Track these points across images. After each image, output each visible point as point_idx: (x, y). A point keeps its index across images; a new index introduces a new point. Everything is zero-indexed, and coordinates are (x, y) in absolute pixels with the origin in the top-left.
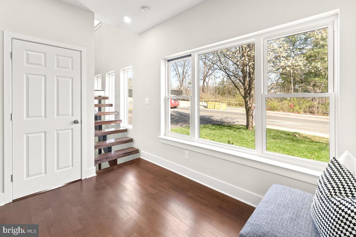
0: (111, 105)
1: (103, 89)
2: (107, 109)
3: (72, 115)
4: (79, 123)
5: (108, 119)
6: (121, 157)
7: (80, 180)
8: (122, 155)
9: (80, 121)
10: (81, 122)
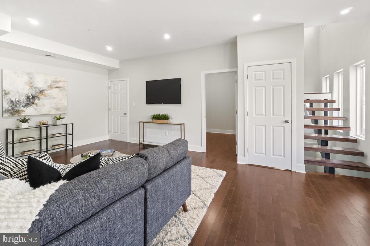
0: (338, 109)
1: (331, 92)
2: (335, 114)
3: (284, 116)
4: (289, 122)
5: (338, 125)
6: (340, 168)
7: (291, 171)
8: (341, 166)
9: (290, 121)
10: (291, 123)
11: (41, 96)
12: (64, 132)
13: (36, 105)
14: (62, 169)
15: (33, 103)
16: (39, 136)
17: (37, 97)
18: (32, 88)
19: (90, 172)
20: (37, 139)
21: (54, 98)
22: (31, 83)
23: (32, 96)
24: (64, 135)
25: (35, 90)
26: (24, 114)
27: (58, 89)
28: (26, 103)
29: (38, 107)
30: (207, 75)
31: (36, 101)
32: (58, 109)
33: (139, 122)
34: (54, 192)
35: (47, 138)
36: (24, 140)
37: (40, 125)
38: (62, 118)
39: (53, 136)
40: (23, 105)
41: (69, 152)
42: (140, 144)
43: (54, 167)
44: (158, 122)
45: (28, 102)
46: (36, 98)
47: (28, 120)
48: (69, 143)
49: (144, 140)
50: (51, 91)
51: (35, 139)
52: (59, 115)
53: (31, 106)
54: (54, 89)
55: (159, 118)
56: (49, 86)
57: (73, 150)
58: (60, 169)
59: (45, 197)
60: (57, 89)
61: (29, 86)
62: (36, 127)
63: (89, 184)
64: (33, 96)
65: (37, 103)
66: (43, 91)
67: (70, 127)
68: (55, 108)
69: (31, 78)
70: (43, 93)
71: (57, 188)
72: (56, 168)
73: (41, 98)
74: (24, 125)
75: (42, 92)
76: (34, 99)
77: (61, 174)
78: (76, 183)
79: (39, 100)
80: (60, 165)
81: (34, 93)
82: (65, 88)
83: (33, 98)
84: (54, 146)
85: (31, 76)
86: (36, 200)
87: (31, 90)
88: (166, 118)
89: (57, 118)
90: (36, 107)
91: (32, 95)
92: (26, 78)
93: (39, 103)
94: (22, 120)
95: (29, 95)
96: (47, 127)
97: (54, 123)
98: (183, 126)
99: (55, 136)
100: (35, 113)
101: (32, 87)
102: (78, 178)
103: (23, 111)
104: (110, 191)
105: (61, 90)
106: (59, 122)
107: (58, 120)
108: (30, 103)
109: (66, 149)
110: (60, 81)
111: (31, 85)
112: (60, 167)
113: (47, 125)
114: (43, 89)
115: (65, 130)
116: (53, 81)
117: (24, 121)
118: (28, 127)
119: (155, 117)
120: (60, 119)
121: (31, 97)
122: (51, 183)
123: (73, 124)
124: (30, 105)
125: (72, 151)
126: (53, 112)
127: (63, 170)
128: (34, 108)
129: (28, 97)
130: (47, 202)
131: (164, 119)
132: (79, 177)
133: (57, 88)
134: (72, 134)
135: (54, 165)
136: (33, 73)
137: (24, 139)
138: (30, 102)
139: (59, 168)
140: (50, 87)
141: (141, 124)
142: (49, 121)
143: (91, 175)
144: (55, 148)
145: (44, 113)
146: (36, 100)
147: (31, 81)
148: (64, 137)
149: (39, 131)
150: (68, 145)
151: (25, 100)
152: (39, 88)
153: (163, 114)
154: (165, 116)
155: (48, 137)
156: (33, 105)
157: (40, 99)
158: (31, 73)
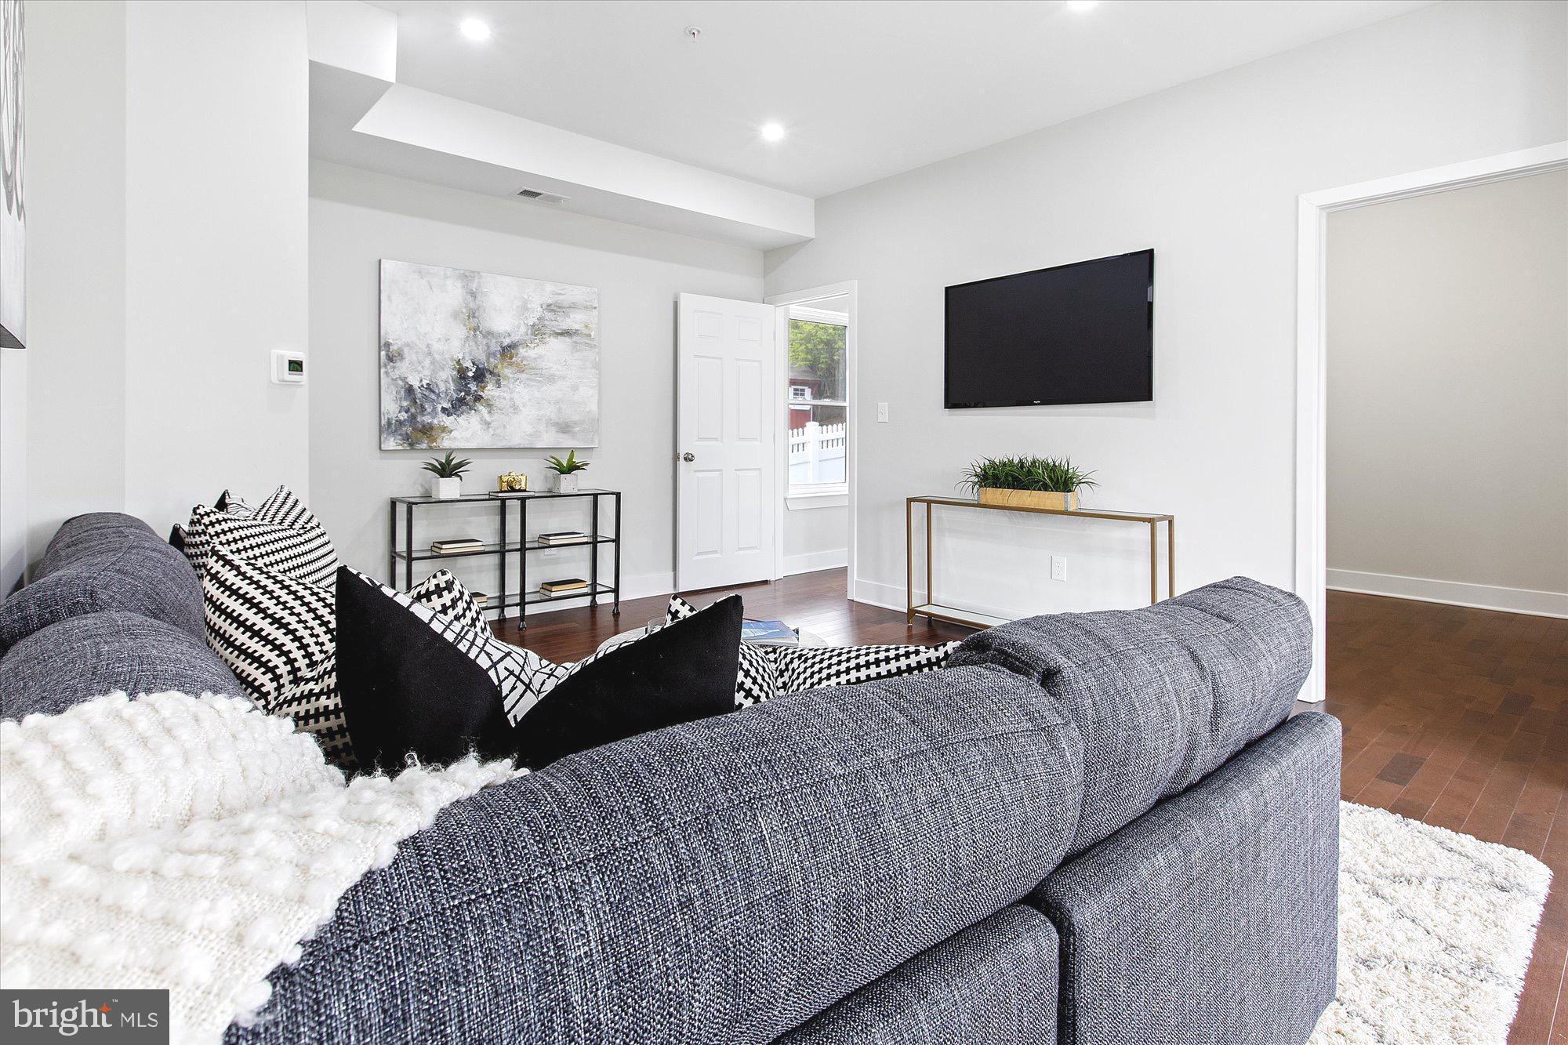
11: (507, 372)
12: (587, 530)
13: (489, 406)
14: (512, 679)
15: (478, 398)
16: (496, 540)
17: (491, 373)
18: (475, 336)
19: (669, 729)
20: (487, 549)
21: (551, 379)
22: (474, 317)
23: (474, 370)
24: (585, 540)
25: (484, 342)
26: (446, 442)
27: (567, 339)
28: (455, 396)
29: (496, 417)
30: (1334, 213)
31: (490, 391)
32: (565, 428)
33: (910, 501)
34: (383, 855)
35: (523, 550)
36: (447, 549)
37: (501, 492)
38: (578, 468)
39: (545, 542)
40: (447, 405)
41: (605, 619)
42: (912, 612)
43: (472, 656)
44: (1013, 503)
45: (463, 394)
46: (488, 376)
47: (460, 465)
48: (606, 579)
49: (933, 594)
50: (540, 350)
51: (482, 548)
52: (567, 455)
53: (471, 409)
54: (552, 338)
55: (1015, 479)
56: (533, 326)
57: (618, 613)
58: (503, 674)
59: (301, 900)
60: (561, 338)
61: (465, 325)
62: (487, 497)
63: (660, 830)
64: (478, 369)
65: (493, 397)
66: (513, 346)
67: (607, 505)
68: (556, 424)
69: (473, 295)
70: (511, 358)
71: (419, 819)
72: (484, 662)
73: (507, 378)
74: (448, 488)
75: (508, 351)
76: (482, 382)
77: (507, 707)
78: (562, 803)
79: (498, 384)
80: (508, 654)
81: (482, 357)
82: (593, 334)
83: (480, 376)
84: (549, 587)
85: (474, 286)
86: (225, 913)
87: (472, 343)
88: (1060, 480)
89: (559, 463)
90: (487, 417)
91: (474, 364)
92: (454, 295)
93: (499, 397)
94: (441, 464)
95: (464, 365)
96: (523, 500)
97: (549, 486)
98: (1162, 527)
99: (551, 543)
100: (484, 440)
101: (475, 330)
102: (581, 760)
103: (444, 429)
104: (817, 918)
105: (576, 342)
106: (567, 484)
107: (562, 472)
108: (468, 398)
109: (594, 606)
110: (573, 306)
111: (473, 323)
112: (508, 662)
113: (525, 491)
114: (515, 338)
115: (590, 520)
116: (549, 305)
117: (447, 470)
118: (459, 497)
119: (996, 477)
120: (572, 468)
121: (471, 374)
122: (403, 766)
123: (618, 495)
124: (467, 404)
125: (616, 615)
126: (548, 439)
127: (521, 687)
128: (481, 420)
129: (462, 373)
130: (314, 948)
131: (1045, 488)
132: (593, 753)
133: (562, 334)
134: (617, 541)
135: (472, 643)
136: (479, 273)
137: (444, 546)
138: (468, 393)
139: (501, 667)
140: (538, 331)
141: (919, 509)
142: (531, 475)
143: (674, 755)
144: (553, 595)
145: (516, 441)
146: (490, 386)
147: (472, 305)
148: (588, 549)
149: (498, 518)
150: (599, 589)
151: (452, 386)
152: (499, 335)
153: (1041, 456)
154: (1052, 469)
155: (527, 546)
156: (479, 406)
157: (503, 383)
158: (472, 272)
